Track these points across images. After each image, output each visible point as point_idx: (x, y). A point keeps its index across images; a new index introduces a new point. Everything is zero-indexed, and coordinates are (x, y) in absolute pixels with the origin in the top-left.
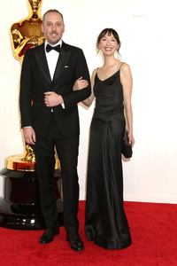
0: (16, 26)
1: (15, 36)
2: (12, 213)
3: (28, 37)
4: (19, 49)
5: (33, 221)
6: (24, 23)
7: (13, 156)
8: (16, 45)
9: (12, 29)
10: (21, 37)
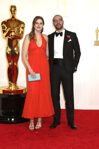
0: (4, 23)
1: (3, 27)
2: (3, 115)
3: (10, 27)
4: (5, 34)
6: (8, 21)
7: (2, 87)
8: (4, 32)
9: (2, 24)
10: (6, 28)
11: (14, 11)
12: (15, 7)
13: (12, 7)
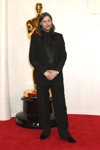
0: (29, 22)
1: (29, 27)
3: (35, 27)
4: (31, 34)
5: (38, 125)
8: (29, 32)
9: (27, 23)
10: (32, 27)
11: (40, 10)
12: (41, 5)
13: (37, 5)
